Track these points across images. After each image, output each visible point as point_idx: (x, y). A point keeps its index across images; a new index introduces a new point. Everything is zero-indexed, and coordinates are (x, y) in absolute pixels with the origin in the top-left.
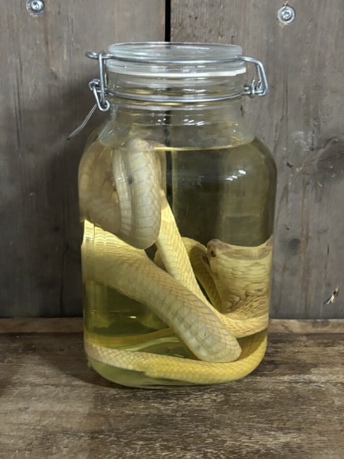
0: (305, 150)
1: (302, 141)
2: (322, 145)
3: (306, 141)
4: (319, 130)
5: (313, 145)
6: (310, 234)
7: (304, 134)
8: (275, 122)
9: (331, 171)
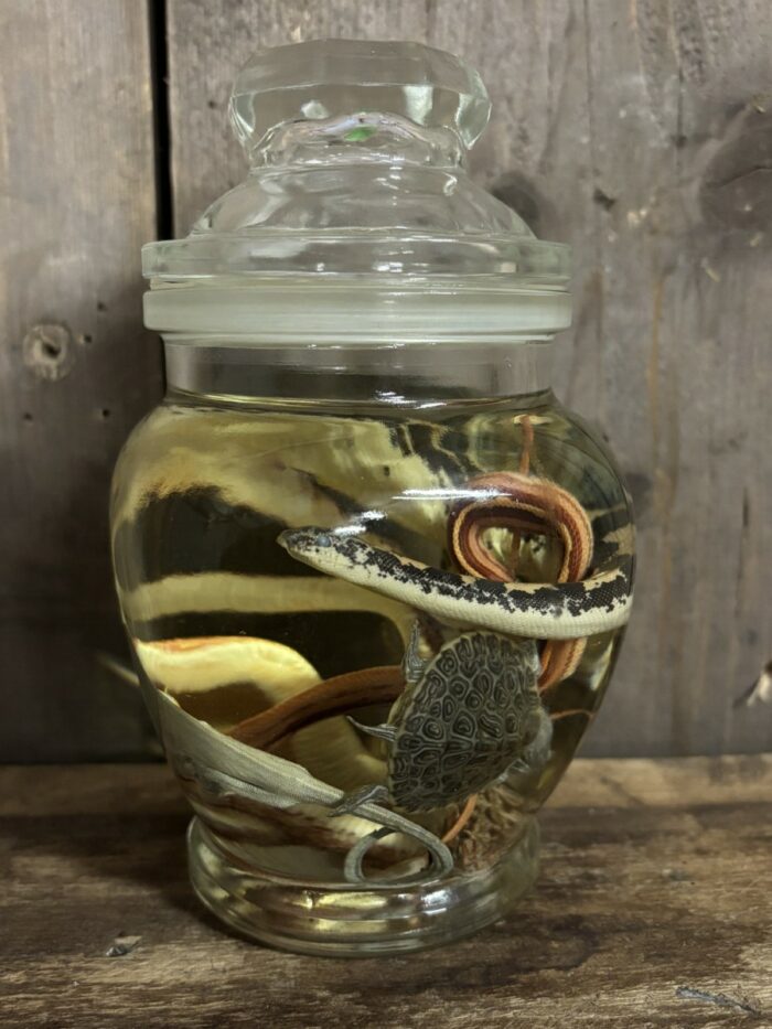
0: (653, 144)
1: (643, 112)
2: (714, 127)
3: (655, 113)
4: (701, 71)
5: (680, 124)
6: (685, 456)
7: (650, 87)
8: (547, 38)
9: (749, 222)
